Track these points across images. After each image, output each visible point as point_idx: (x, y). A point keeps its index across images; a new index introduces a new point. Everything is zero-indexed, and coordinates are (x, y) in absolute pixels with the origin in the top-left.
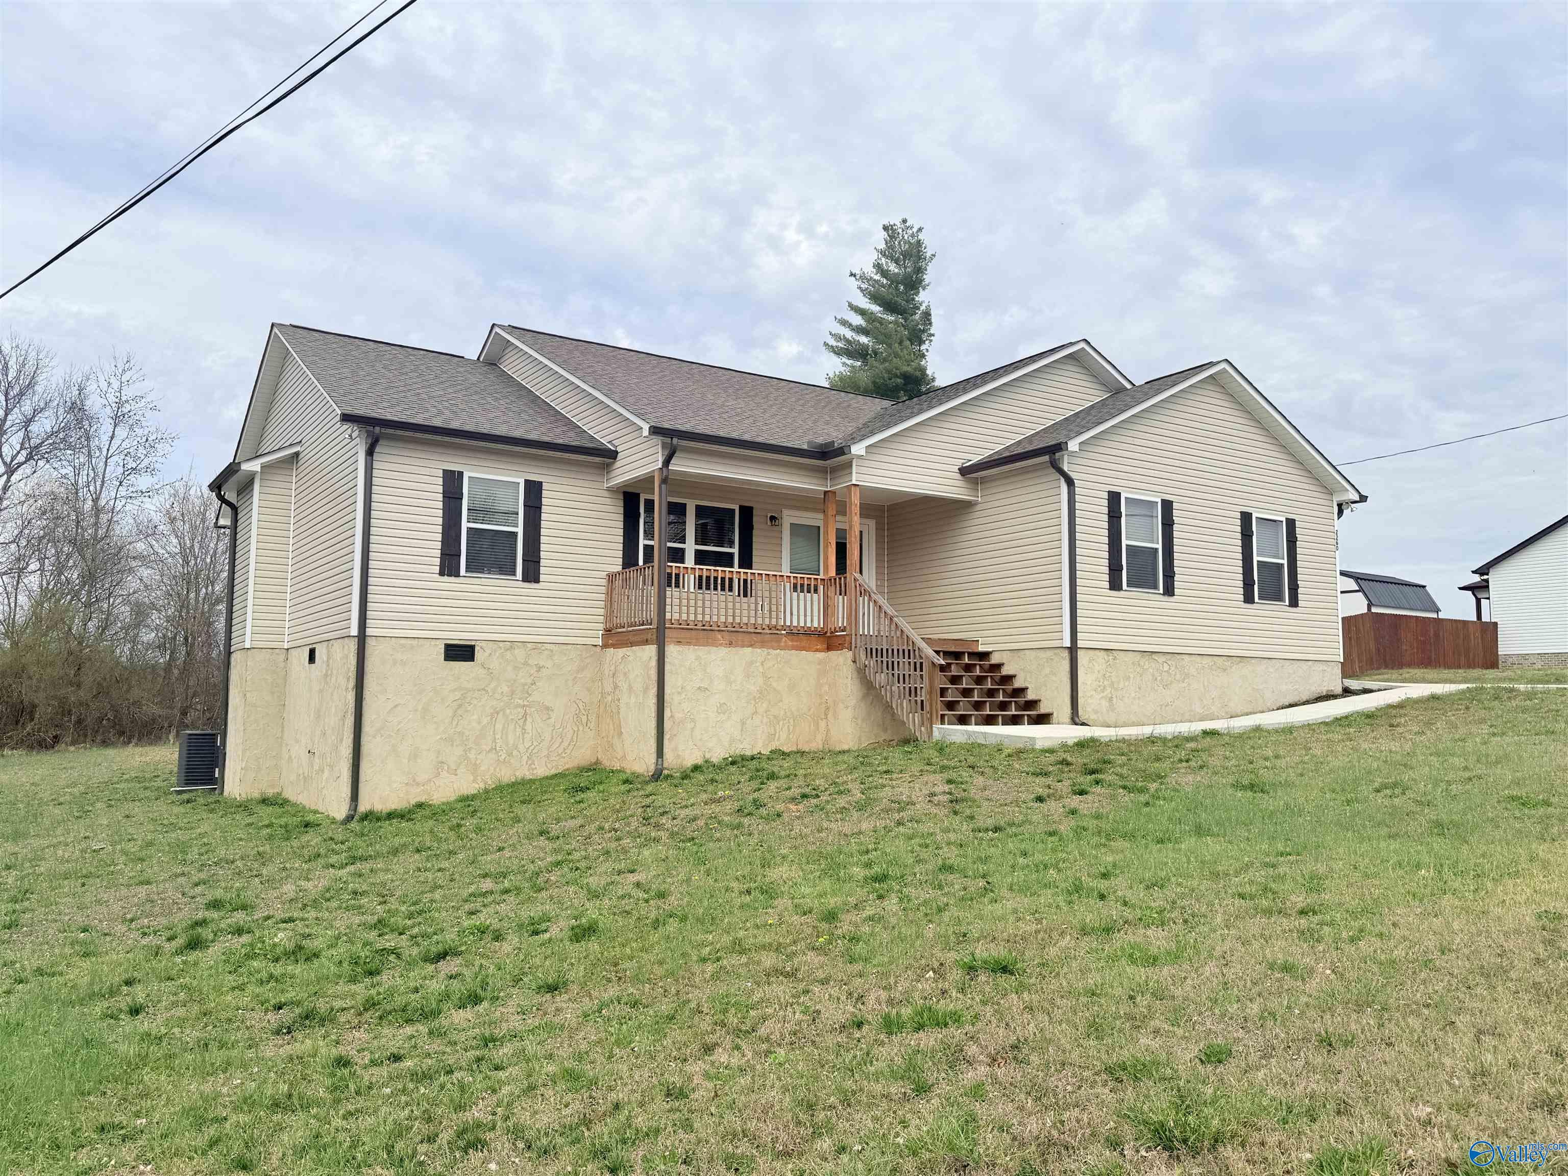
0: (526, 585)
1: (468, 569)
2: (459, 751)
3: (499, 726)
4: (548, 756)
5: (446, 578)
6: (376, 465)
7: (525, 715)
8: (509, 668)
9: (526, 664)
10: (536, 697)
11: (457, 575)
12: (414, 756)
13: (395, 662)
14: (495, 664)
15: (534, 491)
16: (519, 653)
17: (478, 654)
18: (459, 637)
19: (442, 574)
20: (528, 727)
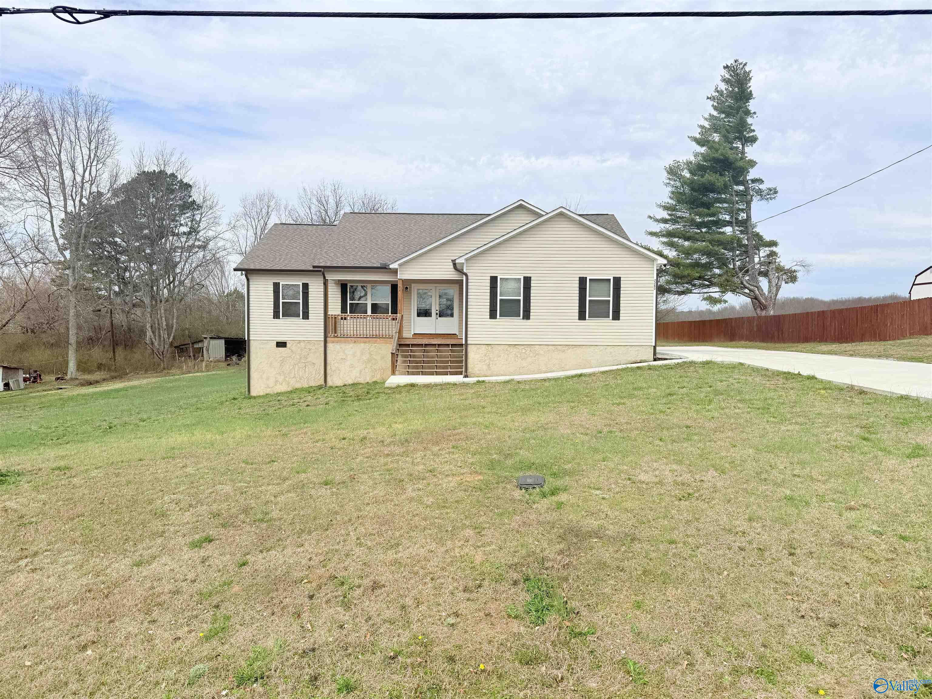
0: (304, 320)
1: (283, 316)
2: (282, 377)
3: (296, 370)
4: (314, 380)
5: (276, 320)
6: (250, 283)
7: (305, 366)
8: (299, 350)
9: (305, 348)
10: (309, 359)
11: (279, 318)
12: (268, 379)
13: (260, 348)
14: (294, 348)
15: (306, 286)
16: (302, 344)
17: (288, 345)
18: (281, 339)
19: (274, 318)
20: (307, 369)
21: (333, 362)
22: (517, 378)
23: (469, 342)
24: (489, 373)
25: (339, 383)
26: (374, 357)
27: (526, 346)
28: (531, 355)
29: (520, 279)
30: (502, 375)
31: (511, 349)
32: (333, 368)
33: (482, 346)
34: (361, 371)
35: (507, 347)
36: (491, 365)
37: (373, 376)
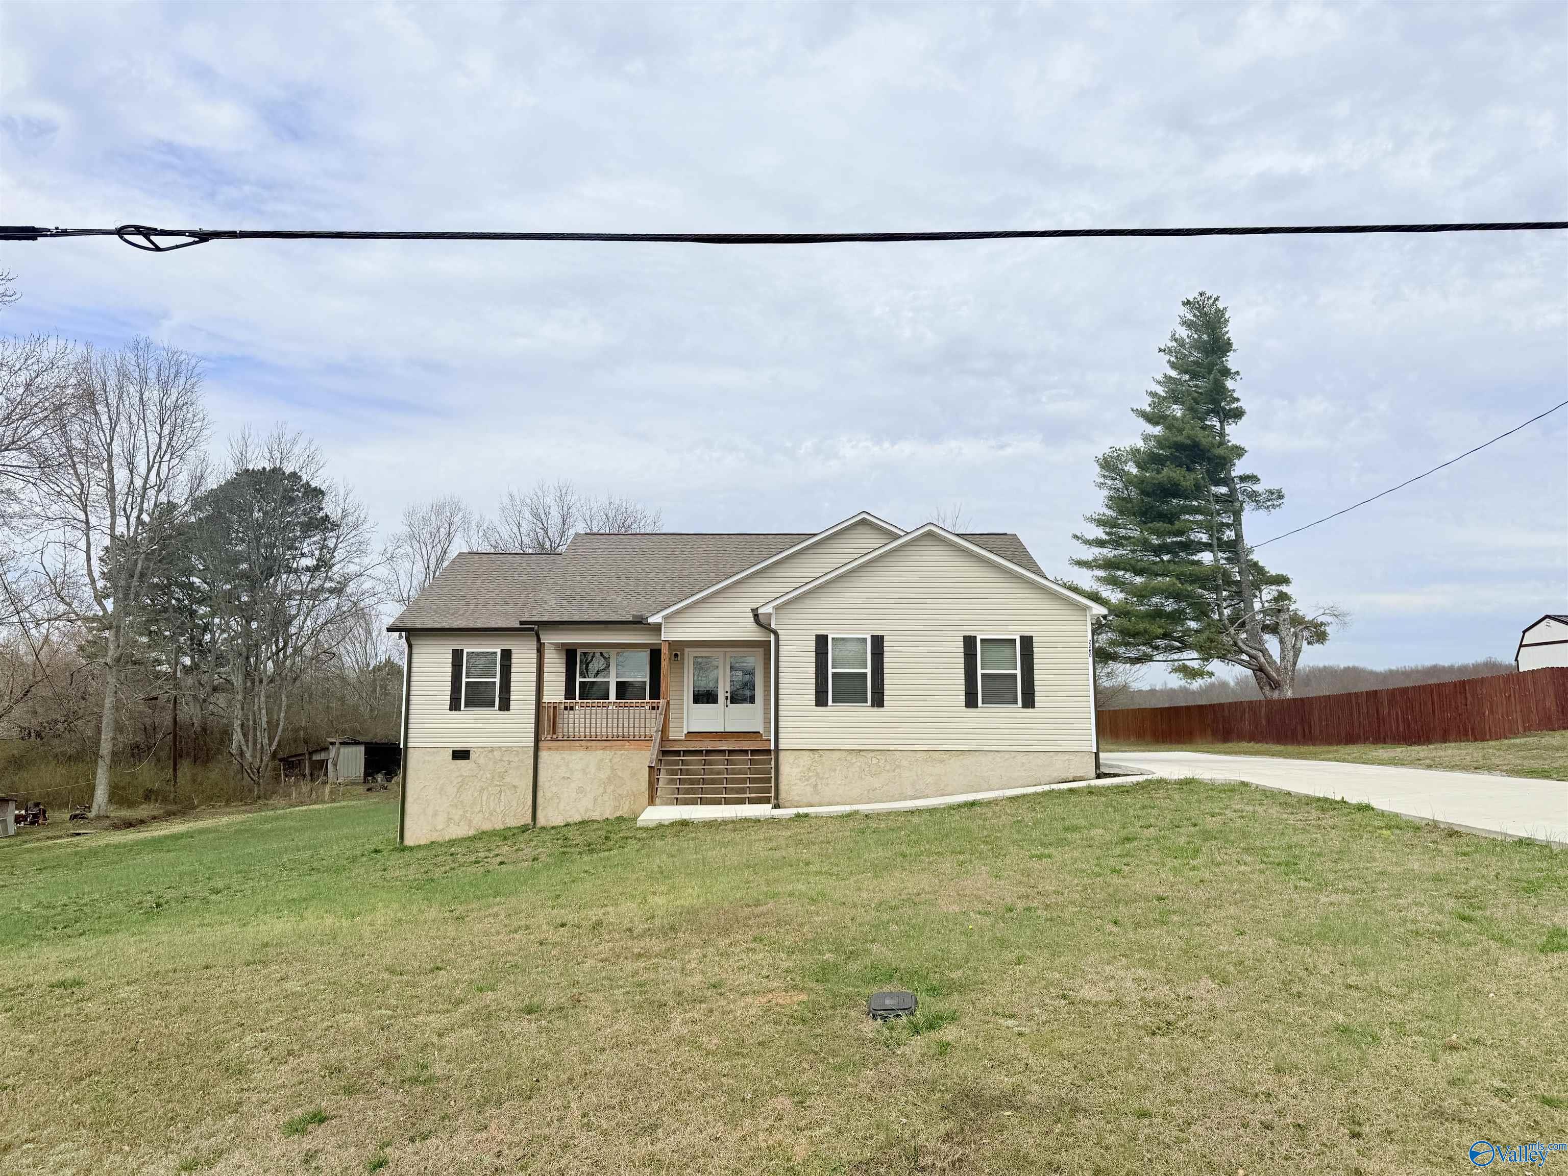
0: (502, 712)
1: (465, 707)
2: (461, 812)
3: (485, 798)
4: (515, 816)
5: (453, 712)
6: (414, 651)
7: (500, 792)
8: (491, 763)
9: (501, 760)
10: (508, 779)
11: (460, 710)
12: (435, 814)
13: (424, 762)
14: (482, 761)
15: (507, 655)
16: (497, 754)
17: (472, 755)
18: (460, 745)
19: (451, 710)
20: (503, 797)
21: (547, 784)
22: (864, 808)
23: (781, 747)
24: (816, 799)
25: (558, 821)
26: (620, 774)
27: (879, 753)
28: (888, 767)
29: (865, 640)
30: (838, 804)
31: (853, 758)
32: (549, 795)
33: (803, 752)
34: (596, 799)
35: (845, 754)
36: (819, 787)
37: (616, 808)
